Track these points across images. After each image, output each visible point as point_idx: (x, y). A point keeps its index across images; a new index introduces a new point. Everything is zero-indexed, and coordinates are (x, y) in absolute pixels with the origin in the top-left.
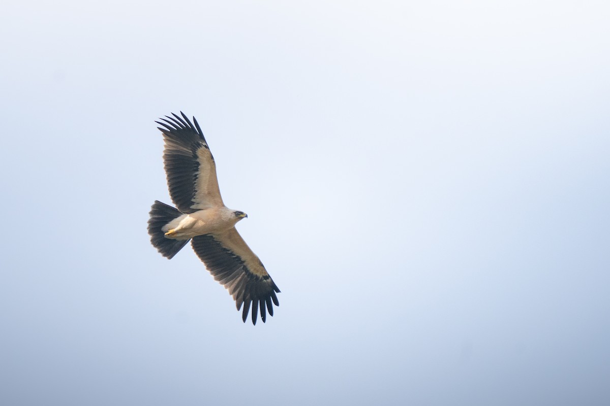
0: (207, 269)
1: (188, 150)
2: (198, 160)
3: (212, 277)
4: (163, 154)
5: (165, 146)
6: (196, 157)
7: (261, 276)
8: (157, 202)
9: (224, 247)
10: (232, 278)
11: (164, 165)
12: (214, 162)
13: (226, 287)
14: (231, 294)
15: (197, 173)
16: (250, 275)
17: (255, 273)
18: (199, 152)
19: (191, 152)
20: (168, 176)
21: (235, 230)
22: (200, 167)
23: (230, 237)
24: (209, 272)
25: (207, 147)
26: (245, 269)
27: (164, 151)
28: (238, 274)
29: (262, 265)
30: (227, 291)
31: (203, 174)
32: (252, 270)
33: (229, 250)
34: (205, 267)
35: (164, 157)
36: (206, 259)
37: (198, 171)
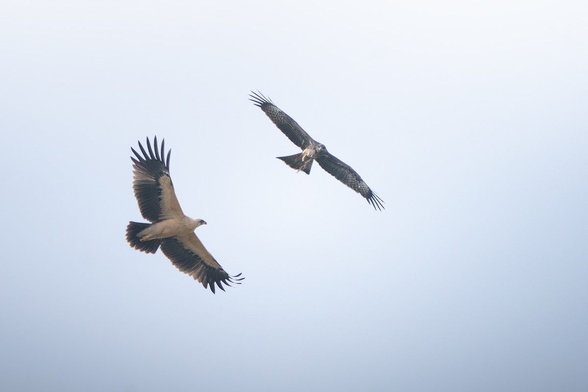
0: (173, 264)
1: (152, 180)
2: (160, 187)
3: (178, 269)
4: (133, 185)
5: (134, 177)
6: (159, 184)
7: (217, 268)
8: (131, 222)
9: (186, 248)
10: (194, 269)
11: (134, 194)
12: (173, 188)
13: (190, 275)
14: (195, 279)
15: (160, 196)
16: (208, 267)
17: (211, 266)
18: (162, 180)
19: (154, 180)
20: (139, 201)
21: (194, 234)
22: (162, 191)
23: (190, 239)
24: (174, 266)
25: (168, 176)
26: (203, 262)
27: (134, 182)
28: (198, 267)
29: (215, 261)
30: (192, 277)
31: (166, 197)
32: (208, 264)
33: (189, 250)
34: (171, 263)
35: (133, 187)
36: (172, 257)
37: (160, 195)
